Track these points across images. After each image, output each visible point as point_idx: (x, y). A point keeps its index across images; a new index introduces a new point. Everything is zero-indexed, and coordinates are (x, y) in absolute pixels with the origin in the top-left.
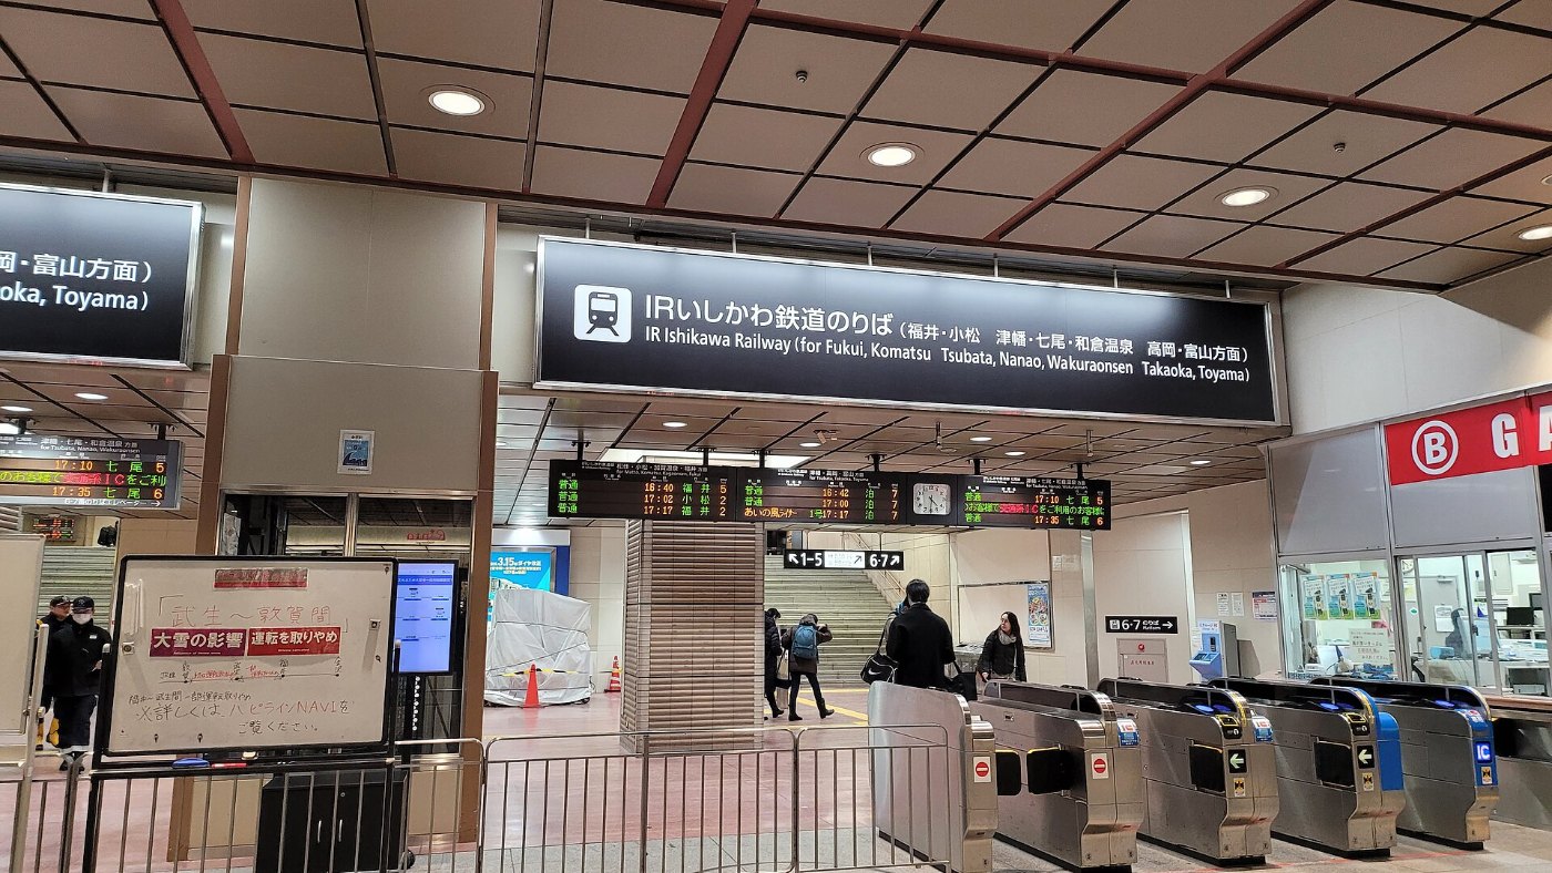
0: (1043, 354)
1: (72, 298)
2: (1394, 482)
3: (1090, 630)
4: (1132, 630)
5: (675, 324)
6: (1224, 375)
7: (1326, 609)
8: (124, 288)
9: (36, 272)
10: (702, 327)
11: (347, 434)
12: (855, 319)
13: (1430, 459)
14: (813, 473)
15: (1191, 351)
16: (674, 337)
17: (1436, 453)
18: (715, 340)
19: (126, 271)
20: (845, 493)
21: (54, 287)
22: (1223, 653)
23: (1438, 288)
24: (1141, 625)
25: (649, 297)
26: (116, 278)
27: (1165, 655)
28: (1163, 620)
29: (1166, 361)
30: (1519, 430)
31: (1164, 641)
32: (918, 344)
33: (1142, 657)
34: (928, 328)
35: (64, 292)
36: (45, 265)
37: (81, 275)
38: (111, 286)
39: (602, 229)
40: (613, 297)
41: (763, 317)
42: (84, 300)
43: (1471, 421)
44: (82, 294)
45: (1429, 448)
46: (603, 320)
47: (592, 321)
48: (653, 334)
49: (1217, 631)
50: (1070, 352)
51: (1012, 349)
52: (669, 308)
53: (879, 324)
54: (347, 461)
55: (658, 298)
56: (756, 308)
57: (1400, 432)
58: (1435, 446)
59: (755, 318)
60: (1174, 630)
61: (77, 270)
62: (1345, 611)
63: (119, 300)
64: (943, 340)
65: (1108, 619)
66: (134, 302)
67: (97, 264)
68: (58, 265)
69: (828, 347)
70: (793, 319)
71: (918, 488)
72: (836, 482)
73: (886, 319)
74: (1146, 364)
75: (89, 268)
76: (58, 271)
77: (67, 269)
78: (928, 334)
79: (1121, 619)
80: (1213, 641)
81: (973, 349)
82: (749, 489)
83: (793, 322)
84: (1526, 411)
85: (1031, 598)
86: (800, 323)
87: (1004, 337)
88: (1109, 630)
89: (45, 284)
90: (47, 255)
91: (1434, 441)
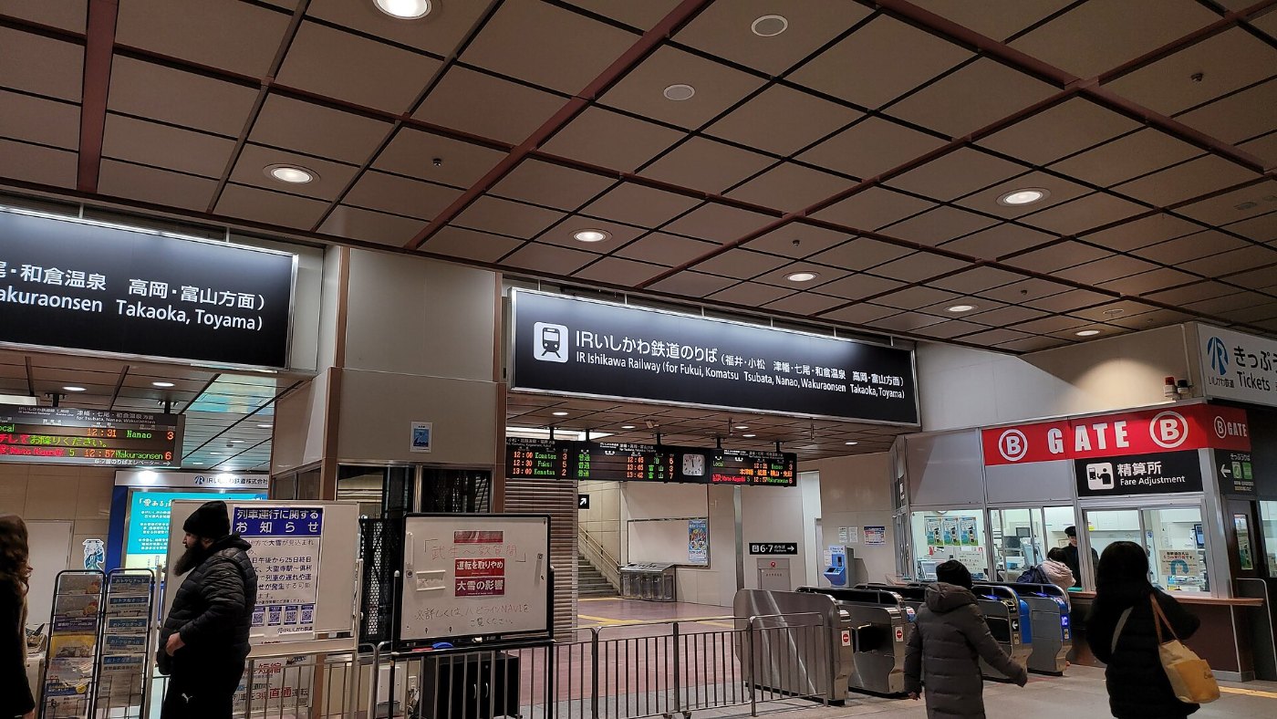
0: (799, 378)
1: (209, 319)
2: (986, 464)
3: (739, 553)
4: (767, 552)
5: (594, 351)
6: (892, 394)
7: (942, 539)
8: (245, 313)
9: (182, 299)
10: (609, 353)
11: (415, 425)
12: (696, 352)
13: (1010, 451)
14: (622, 446)
15: (875, 378)
16: (592, 359)
17: (1014, 449)
18: (616, 362)
19: (246, 301)
20: (641, 460)
21: (197, 310)
22: (846, 566)
23: (1018, 353)
24: (773, 549)
25: (578, 332)
26: (239, 306)
27: (789, 569)
28: (788, 545)
29: (862, 384)
30: (1064, 438)
31: (789, 559)
32: (732, 369)
33: (773, 572)
34: (737, 358)
35: (203, 315)
36: (189, 294)
37: (215, 302)
38: (236, 312)
39: (546, 286)
40: (557, 331)
41: (644, 348)
42: (217, 321)
43: (1035, 432)
44: (216, 316)
45: (1010, 445)
46: (551, 347)
47: (545, 347)
48: (581, 357)
49: (843, 552)
50: (812, 377)
51: (783, 374)
52: (590, 340)
53: (710, 355)
54: (416, 444)
55: (583, 333)
56: (640, 342)
57: (991, 436)
58: (1014, 445)
59: (640, 348)
60: (795, 552)
61: (212, 299)
62: (955, 540)
63: (242, 322)
64: (745, 367)
65: (751, 545)
66: (251, 325)
67: (226, 295)
68: (198, 294)
69: (682, 369)
70: (661, 350)
71: (686, 456)
72: (636, 453)
73: (713, 352)
74: (852, 385)
75: (220, 297)
76: (199, 299)
77: (205, 298)
78: (737, 362)
79: (760, 544)
80: (840, 559)
81: (762, 373)
82: (581, 457)
83: (661, 352)
84: (1068, 428)
85: (692, 530)
86: (665, 352)
87: (778, 366)
88: (751, 553)
89: (190, 308)
90: (190, 287)
91: (1013, 441)
